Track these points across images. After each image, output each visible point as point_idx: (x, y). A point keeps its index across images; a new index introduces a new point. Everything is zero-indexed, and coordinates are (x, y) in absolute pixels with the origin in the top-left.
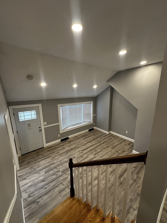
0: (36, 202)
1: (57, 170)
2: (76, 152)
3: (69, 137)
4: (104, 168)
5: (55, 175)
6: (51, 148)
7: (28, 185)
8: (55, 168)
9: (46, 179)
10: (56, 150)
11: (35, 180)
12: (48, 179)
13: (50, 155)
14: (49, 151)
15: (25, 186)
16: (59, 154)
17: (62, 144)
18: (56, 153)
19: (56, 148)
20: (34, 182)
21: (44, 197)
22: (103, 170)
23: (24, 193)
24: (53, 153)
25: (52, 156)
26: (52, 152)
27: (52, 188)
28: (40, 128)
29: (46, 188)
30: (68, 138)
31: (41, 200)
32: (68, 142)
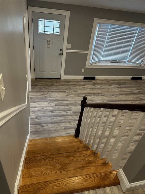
0: (42, 125)
1: (68, 108)
2: (98, 99)
3: (97, 77)
4: (128, 132)
5: (65, 112)
6: (68, 82)
7: (37, 108)
8: (67, 105)
9: (55, 112)
10: (74, 88)
11: (44, 108)
12: (57, 112)
13: (65, 90)
14: (65, 85)
15: (34, 108)
16: (76, 93)
17: (84, 83)
18: (72, 90)
19: (75, 84)
20: (43, 109)
21: (49, 125)
22: (126, 133)
23: (33, 114)
24: (70, 89)
25: (67, 92)
26: (68, 88)
27: (58, 122)
28: (61, 50)
29: (53, 119)
30: (94, 78)
31: (46, 126)
32: (94, 83)
